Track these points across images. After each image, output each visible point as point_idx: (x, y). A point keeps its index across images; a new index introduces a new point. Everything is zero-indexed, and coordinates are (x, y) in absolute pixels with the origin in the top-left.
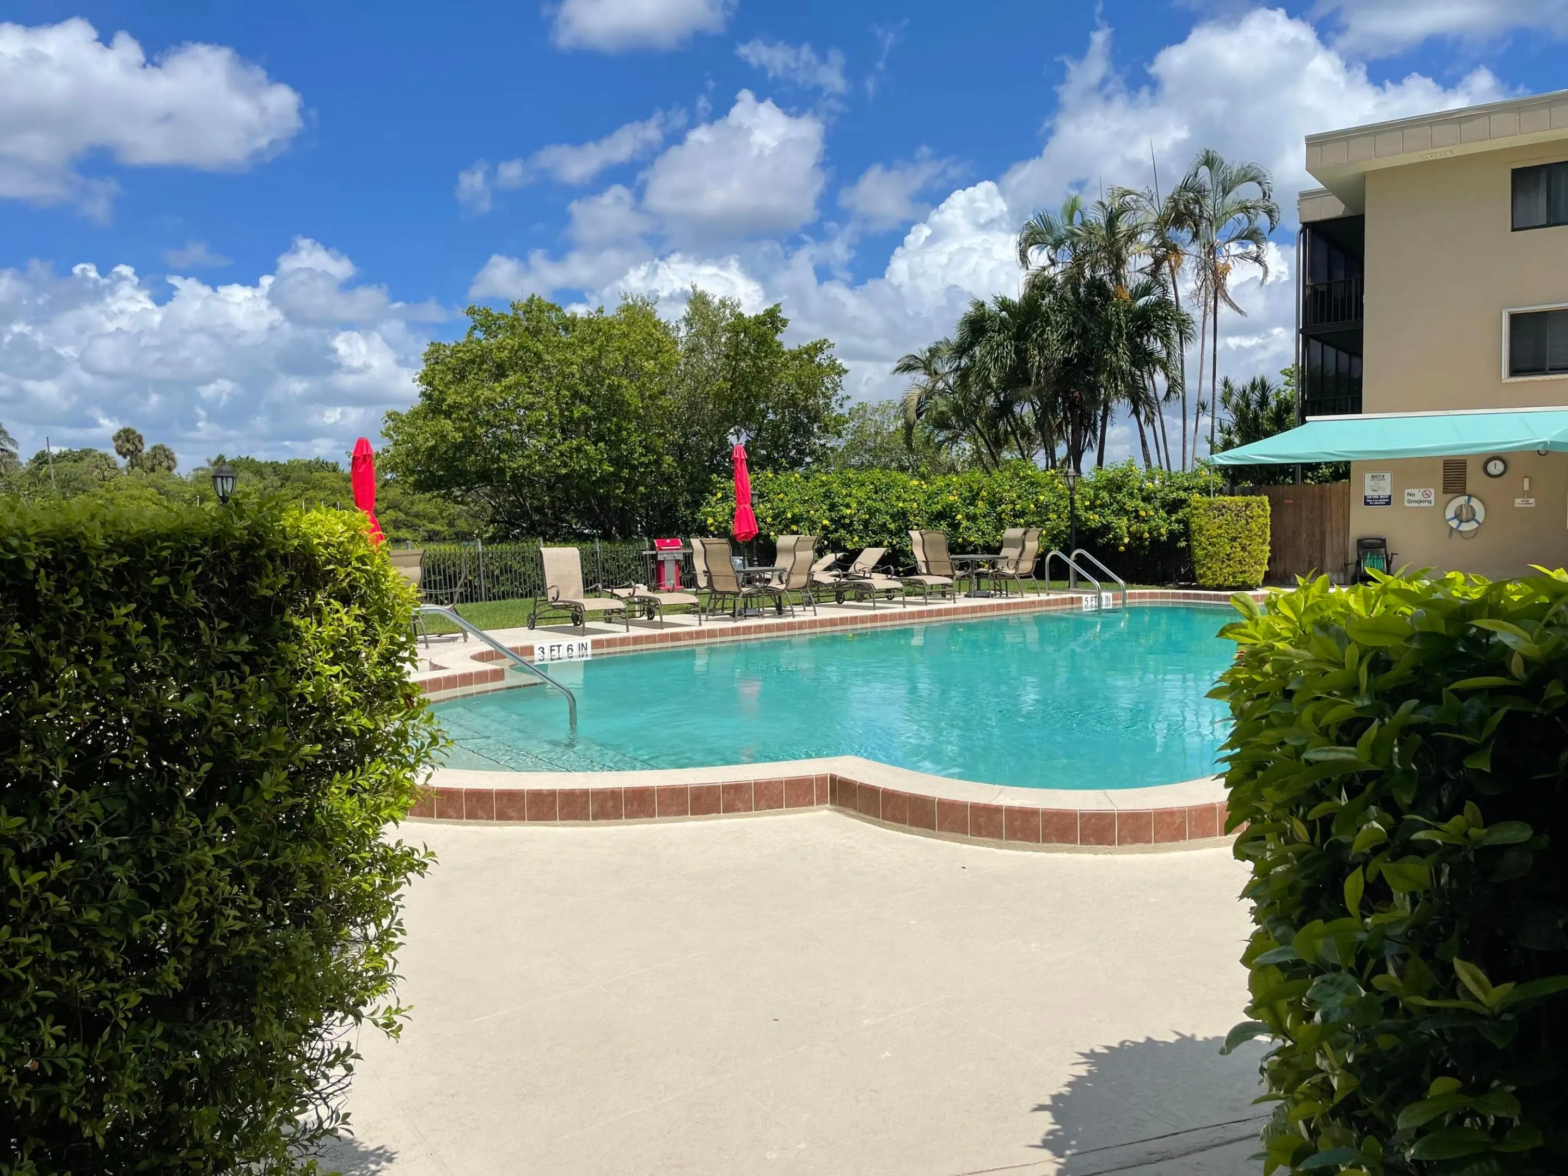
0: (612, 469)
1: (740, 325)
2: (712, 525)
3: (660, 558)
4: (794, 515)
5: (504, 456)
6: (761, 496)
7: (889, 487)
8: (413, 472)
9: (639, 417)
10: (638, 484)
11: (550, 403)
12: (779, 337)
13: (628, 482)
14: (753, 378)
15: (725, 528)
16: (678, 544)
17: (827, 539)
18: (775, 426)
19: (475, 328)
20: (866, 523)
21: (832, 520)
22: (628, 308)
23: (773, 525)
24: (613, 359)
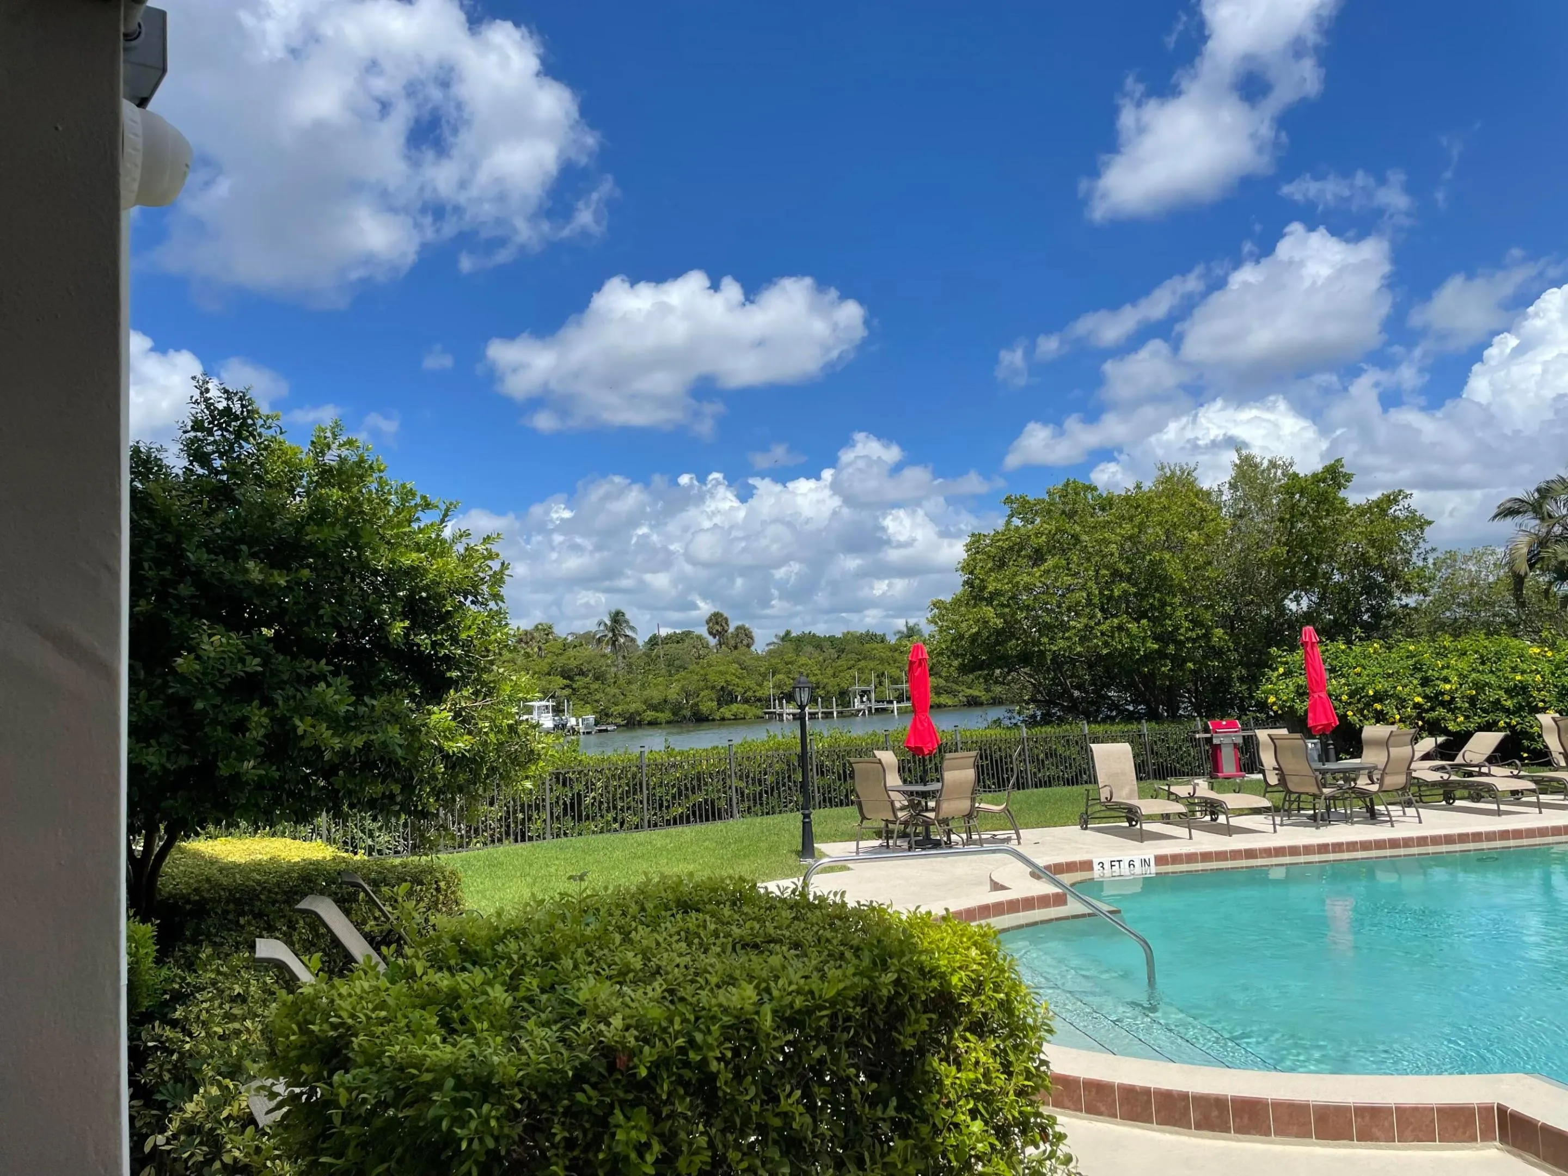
0: (1156, 646)
1: (1294, 485)
2: (1274, 703)
3: (1215, 741)
4: (1376, 692)
5: (1044, 640)
6: (1332, 670)
7: (1499, 656)
8: (957, 656)
9: (1184, 591)
10: (1185, 661)
11: (1089, 584)
12: (1342, 494)
13: (1174, 658)
14: (1313, 539)
15: (1291, 707)
16: (1236, 726)
17: (1422, 719)
18: (1342, 588)
19: (1012, 516)
20: (1472, 701)
21: (1426, 697)
22: (1168, 480)
23: (1350, 704)
24: (1154, 533)
